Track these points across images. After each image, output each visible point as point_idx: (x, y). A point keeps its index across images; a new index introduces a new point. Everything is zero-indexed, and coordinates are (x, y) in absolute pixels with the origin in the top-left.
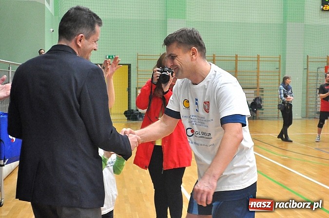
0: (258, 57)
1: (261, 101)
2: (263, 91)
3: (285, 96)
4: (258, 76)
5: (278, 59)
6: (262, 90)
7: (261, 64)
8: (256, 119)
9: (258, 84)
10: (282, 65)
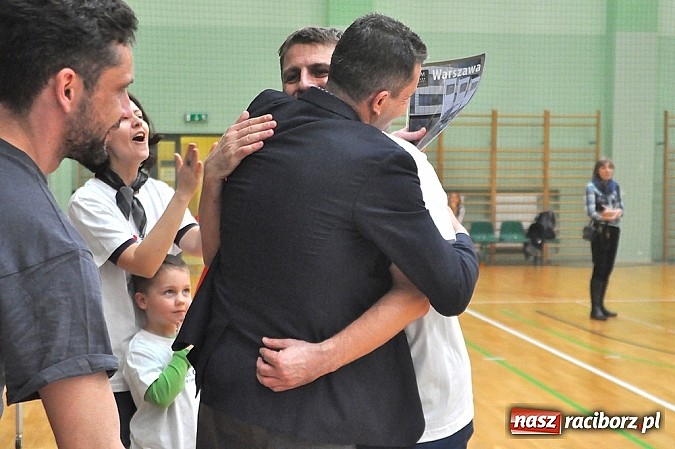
0: (547, 115)
1: (553, 220)
2: (556, 198)
3: (599, 208)
4: (545, 162)
5: (594, 121)
6: (555, 195)
7: (553, 133)
8: (542, 264)
9: (545, 180)
10: (603, 134)
